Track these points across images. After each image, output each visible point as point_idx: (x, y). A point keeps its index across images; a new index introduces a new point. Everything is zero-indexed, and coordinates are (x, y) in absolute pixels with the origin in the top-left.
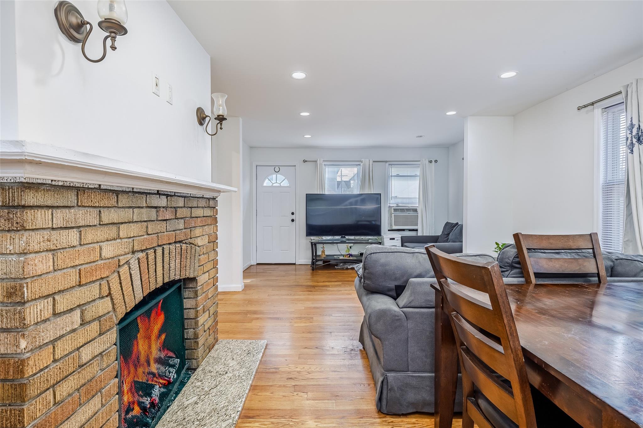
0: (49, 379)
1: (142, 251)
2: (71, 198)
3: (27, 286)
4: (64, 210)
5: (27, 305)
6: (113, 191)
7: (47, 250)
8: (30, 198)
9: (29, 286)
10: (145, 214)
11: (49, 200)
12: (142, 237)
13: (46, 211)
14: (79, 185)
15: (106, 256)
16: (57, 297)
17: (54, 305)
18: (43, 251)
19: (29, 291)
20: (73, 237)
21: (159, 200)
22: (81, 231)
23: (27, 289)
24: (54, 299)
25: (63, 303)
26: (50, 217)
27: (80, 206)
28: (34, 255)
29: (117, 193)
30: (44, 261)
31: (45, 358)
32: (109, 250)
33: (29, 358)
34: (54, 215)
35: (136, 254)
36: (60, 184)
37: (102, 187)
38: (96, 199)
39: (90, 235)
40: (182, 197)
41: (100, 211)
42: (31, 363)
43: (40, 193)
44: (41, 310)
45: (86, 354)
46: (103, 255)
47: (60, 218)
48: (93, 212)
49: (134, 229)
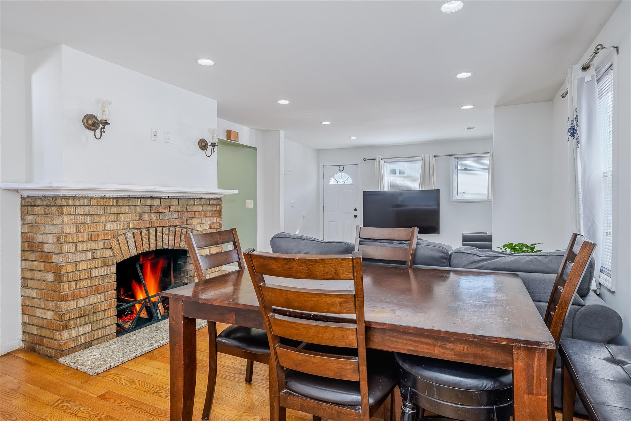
0: (73, 277)
1: (138, 229)
2: (87, 202)
3: (63, 237)
4: (82, 207)
5: (63, 244)
6: (114, 198)
7: (73, 224)
8: (65, 202)
9: (64, 237)
10: (139, 209)
11: (74, 203)
12: (138, 221)
13: (73, 208)
14: (91, 196)
15: (108, 229)
16: (78, 244)
17: (76, 247)
18: (71, 224)
19: (64, 239)
20: (87, 219)
21: (152, 201)
22: (92, 217)
23: (63, 239)
24: (76, 245)
25: (81, 247)
26: (75, 210)
27: (92, 205)
28: (66, 225)
29: (116, 199)
30: (71, 228)
31: (72, 268)
32: (110, 227)
33: (64, 265)
34: (77, 209)
35: (132, 230)
36: (80, 196)
37: (106, 196)
38: (103, 202)
39: (97, 219)
40: (177, 199)
41: (105, 208)
42: (64, 268)
43: (69, 201)
44: (69, 248)
45: (95, 273)
46: (106, 228)
47: (79, 210)
48: (100, 208)
49: (129, 217)
